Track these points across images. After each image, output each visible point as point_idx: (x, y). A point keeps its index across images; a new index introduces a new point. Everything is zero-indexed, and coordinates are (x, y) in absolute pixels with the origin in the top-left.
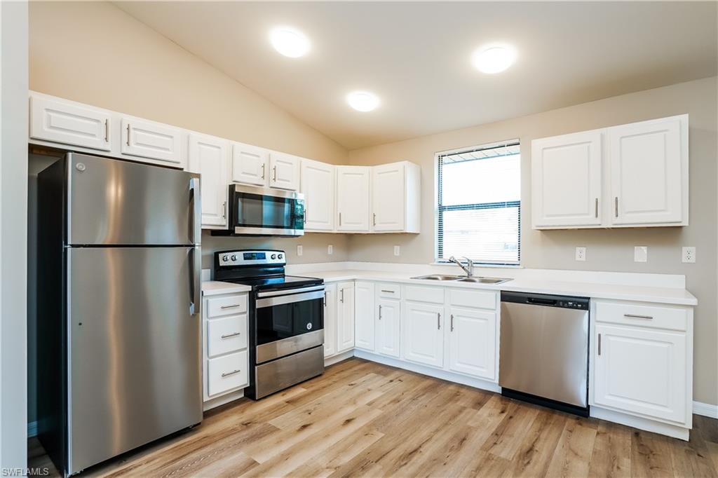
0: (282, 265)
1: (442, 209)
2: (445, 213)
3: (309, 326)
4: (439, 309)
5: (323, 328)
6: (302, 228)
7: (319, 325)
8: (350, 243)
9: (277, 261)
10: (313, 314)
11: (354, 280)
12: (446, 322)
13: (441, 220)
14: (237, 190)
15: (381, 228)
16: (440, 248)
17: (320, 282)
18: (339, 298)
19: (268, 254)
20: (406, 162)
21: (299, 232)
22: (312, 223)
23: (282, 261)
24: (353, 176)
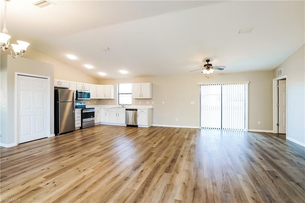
0: (85, 106)
1: (119, 94)
2: (119, 95)
3: (92, 117)
4: (116, 113)
5: (94, 117)
6: (90, 98)
7: (94, 116)
8: (99, 101)
9: (84, 105)
10: (92, 114)
11: (100, 108)
12: (117, 115)
13: (119, 96)
14: (78, 91)
15: (106, 98)
16: (119, 102)
17: (94, 108)
18: (97, 112)
19: (82, 103)
20: (111, 85)
21: (89, 99)
22: (91, 97)
23: (85, 105)
24: (100, 87)
